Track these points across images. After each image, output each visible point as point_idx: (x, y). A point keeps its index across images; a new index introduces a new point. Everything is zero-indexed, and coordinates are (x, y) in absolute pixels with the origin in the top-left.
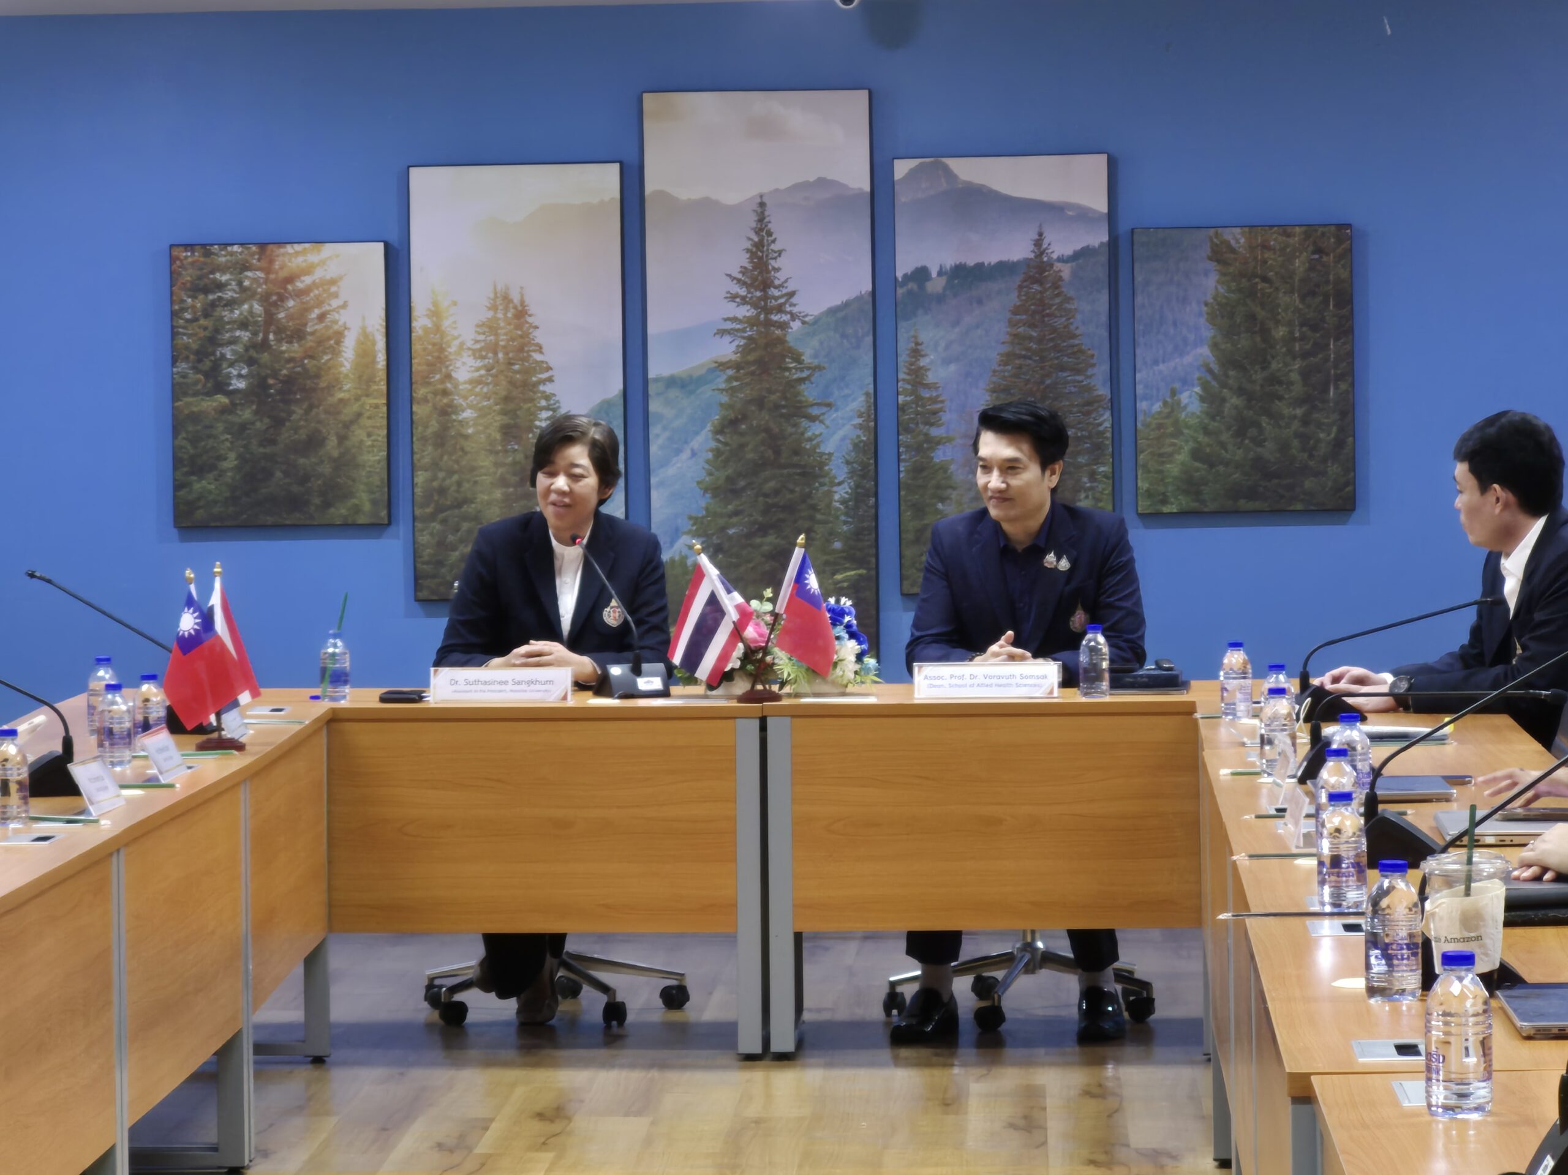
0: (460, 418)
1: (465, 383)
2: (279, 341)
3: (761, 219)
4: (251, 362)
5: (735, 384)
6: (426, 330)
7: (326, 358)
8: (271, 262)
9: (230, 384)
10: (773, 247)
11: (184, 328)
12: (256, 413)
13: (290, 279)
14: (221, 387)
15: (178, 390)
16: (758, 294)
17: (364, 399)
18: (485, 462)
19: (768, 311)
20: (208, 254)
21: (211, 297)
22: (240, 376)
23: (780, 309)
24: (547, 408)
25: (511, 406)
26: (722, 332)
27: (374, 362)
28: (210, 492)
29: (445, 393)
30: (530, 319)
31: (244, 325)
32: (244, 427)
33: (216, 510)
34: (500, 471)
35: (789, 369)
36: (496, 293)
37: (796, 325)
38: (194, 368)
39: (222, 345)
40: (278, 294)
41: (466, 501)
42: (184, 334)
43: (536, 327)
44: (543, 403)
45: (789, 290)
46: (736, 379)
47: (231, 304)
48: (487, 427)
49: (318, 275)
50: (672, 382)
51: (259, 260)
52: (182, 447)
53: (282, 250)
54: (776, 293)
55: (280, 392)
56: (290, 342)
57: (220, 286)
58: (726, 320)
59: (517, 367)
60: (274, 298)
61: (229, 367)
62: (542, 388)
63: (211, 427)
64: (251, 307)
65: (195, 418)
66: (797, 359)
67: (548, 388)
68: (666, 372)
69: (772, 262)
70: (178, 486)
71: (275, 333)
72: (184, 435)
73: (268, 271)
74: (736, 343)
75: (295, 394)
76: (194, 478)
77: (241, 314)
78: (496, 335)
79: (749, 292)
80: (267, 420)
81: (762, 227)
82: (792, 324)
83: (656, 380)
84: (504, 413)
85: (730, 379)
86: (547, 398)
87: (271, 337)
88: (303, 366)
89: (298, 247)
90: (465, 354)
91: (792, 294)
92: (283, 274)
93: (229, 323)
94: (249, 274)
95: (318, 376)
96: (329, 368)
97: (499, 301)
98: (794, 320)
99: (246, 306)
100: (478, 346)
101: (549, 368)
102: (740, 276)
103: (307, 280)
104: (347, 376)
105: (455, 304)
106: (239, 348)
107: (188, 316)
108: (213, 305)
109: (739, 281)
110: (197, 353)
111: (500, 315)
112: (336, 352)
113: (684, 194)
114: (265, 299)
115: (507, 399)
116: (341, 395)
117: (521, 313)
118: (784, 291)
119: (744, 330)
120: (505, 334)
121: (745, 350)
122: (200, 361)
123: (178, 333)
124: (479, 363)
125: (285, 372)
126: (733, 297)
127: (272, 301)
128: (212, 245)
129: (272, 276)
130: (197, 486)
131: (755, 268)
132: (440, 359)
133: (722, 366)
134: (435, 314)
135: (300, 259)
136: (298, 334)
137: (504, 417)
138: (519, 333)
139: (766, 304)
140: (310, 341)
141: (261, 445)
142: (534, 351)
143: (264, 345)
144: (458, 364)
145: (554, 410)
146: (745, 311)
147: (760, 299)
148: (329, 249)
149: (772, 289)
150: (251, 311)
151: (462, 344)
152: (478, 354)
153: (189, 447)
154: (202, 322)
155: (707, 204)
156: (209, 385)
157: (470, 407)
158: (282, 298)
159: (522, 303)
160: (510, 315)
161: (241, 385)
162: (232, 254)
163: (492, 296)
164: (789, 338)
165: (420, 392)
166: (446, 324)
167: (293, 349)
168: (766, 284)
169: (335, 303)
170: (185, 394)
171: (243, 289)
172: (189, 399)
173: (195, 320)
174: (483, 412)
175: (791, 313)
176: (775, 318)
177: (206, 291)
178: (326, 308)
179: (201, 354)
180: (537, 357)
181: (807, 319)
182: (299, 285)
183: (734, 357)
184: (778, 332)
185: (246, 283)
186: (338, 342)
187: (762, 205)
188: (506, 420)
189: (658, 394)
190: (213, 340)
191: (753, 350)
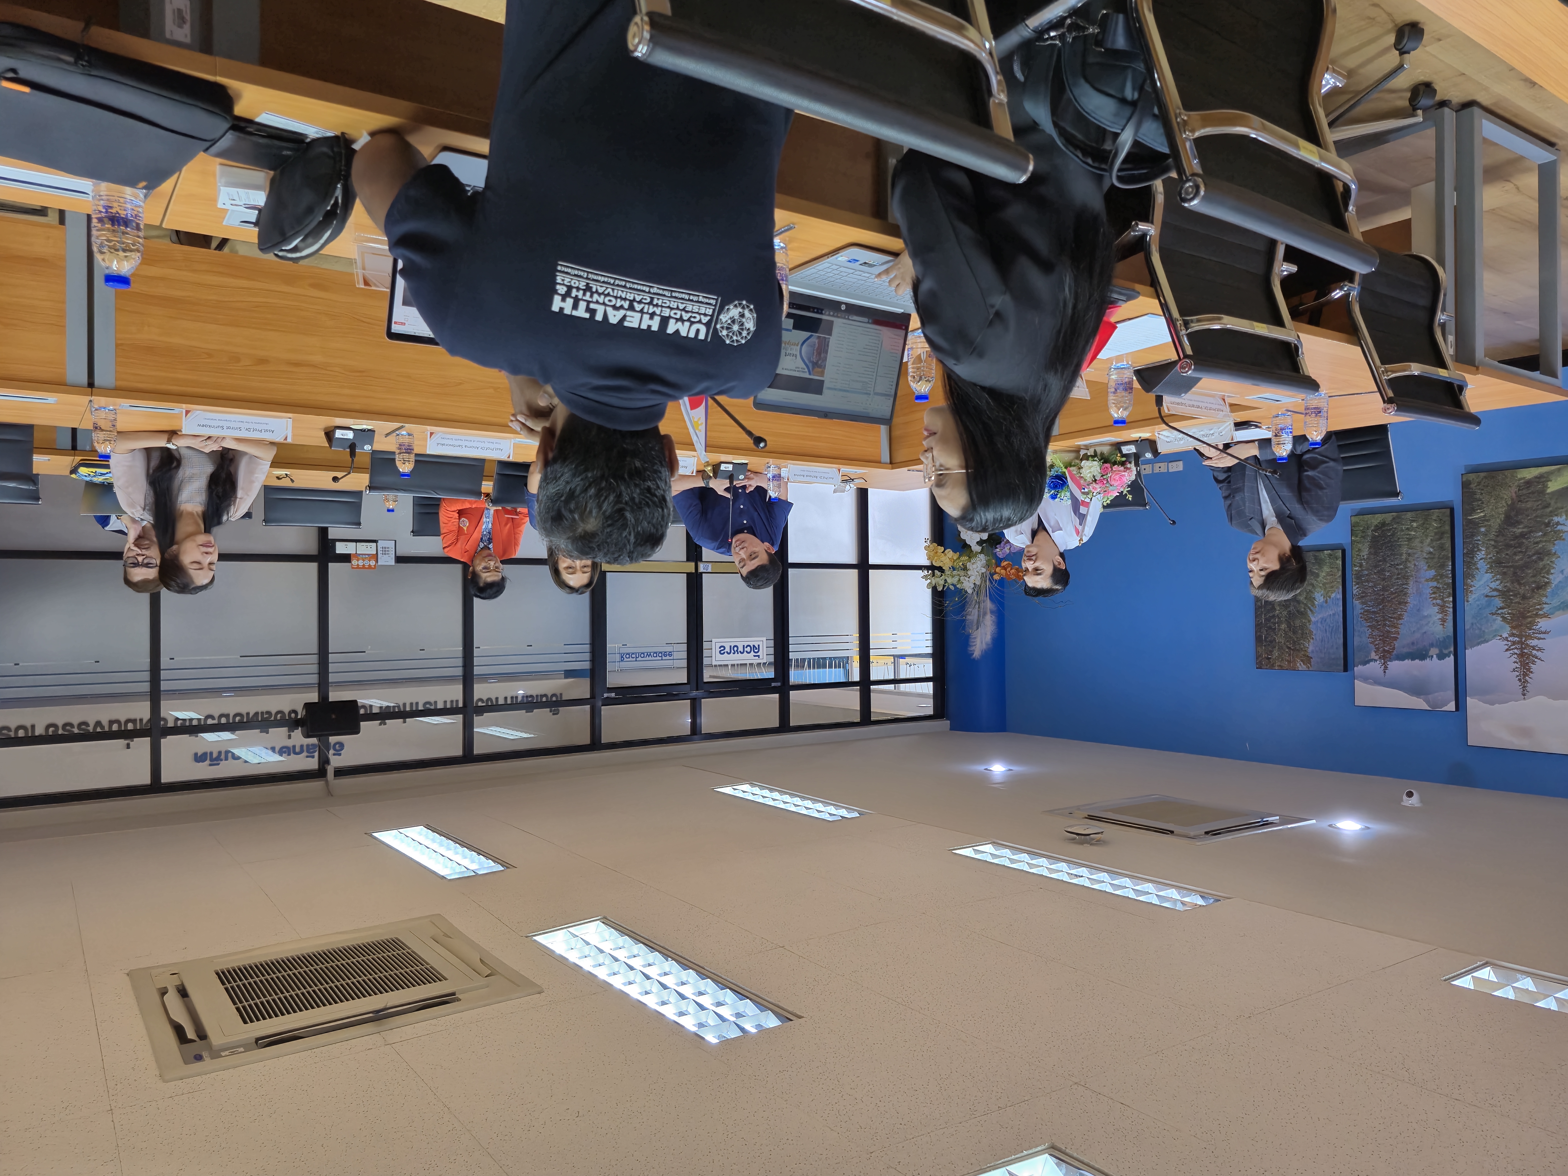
3: (1524, 688)
5: (1538, 607)
10: (1518, 674)
16: (1526, 651)
19: (1520, 642)
23: (1514, 643)
26: (1546, 632)
35: (1508, 614)
37: (1505, 635)
45: (1509, 652)
46: (1538, 609)
54: (1516, 651)
58: (1545, 639)
66: (1504, 619)
69: (1518, 666)
74: (1537, 627)
79: (1531, 652)
81: (1524, 683)
82: (1507, 636)
85: (1541, 609)
91: (1507, 650)
98: (1507, 638)
102: (1536, 660)
109: (1537, 658)
118: (1511, 652)
119: (1534, 633)
121: (1532, 623)
126: (1540, 650)
131: (1528, 663)
133: (1546, 616)
139: (1522, 646)
146: (1534, 642)
147: (1525, 649)
149: (1518, 653)
164: (1509, 629)
168: (1522, 655)
175: (1508, 641)
176: (1517, 639)
181: (1499, 638)
183: (1539, 620)
184: (1515, 632)
187: (1523, 695)
191: (1528, 623)
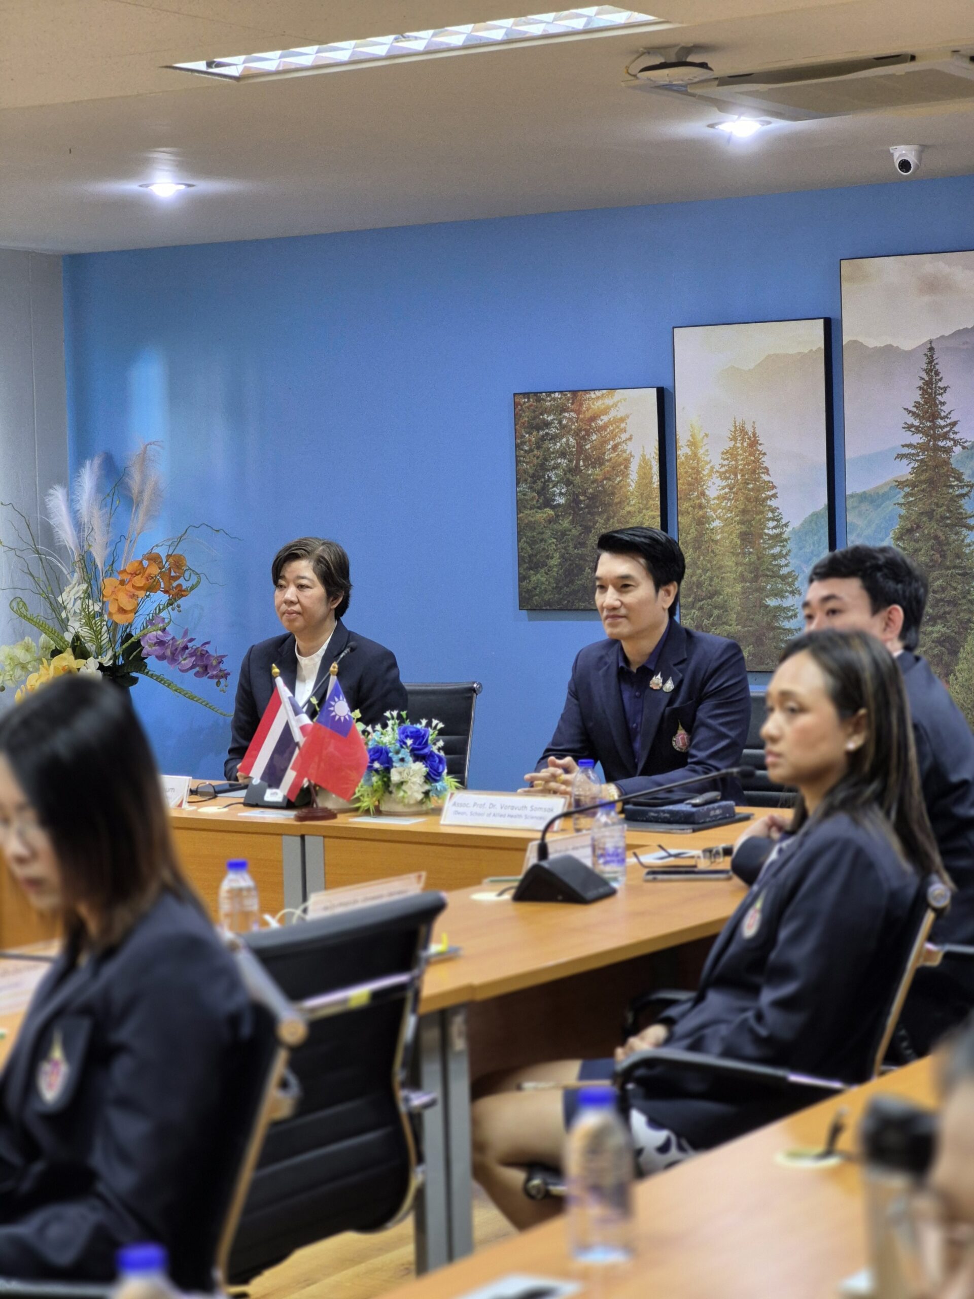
0: (712, 527)
1: (714, 499)
2: (587, 467)
3: (931, 361)
4: (568, 483)
5: (911, 499)
6: (687, 456)
7: (618, 479)
8: (581, 405)
9: (554, 500)
10: (940, 384)
11: (524, 457)
12: (572, 522)
13: (593, 418)
14: (548, 503)
15: (521, 505)
16: (929, 424)
17: (644, 511)
18: (729, 562)
19: (936, 438)
20: (539, 400)
21: (541, 433)
22: (561, 494)
23: (945, 437)
24: (773, 519)
25: (748, 517)
26: (901, 456)
27: (651, 483)
28: (543, 583)
29: (701, 507)
30: (760, 448)
31: (563, 454)
32: (564, 533)
33: (546, 597)
34: (740, 569)
35: (952, 487)
36: (736, 427)
37: (957, 449)
38: (530, 488)
39: (548, 470)
40: (585, 430)
41: (717, 593)
42: (524, 462)
43: (765, 454)
44: (770, 515)
45: (953, 420)
46: (912, 495)
47: (554, 438)
48: (731, 534)
49: (613, 414)
50: (863, 498)
51: (572, 404)
52: (522, 549)
53: (588, 396)
54: (942, 423)
55: (587, 507)
56: (594, 467)
57: (547, 425)
58: (903, 446)
59: (751, 486)
60: (583, 433)
61: (553, 487)
62: (769, 503)
63: (542, 533)
64: (568, 440)
65: (531, 526)
66: (959, 478)
67: (772, 503)
68: (860, 490)
69: (939, 397)
70: (522, 578)
71: (583, 462)
72: (525, 539)
73: (578, 412)
74: (912, 465)
75: (598, 507)
76: (532, 572)
77: (561, 445)
78: (736, 461)
79: (921, 423)
80: (579, 528)
81: (932, 369)
82: (955, 449)
83: (852, 496)
84: (742, 523)
85: (907, 495)
86: (773, 510)
87: (581, 463)
88: (603, 486)
89: (598, 393)
90: (714, 476)
91: (955, 424)
92: (588, 415)
93: (553, 453)
94: (566, 414)
95: (613, 494)
96: (621, 488)
97: (738, 433)
98: (955, 445)
99: (564, 440)
100: (723, 469)
101: (774, 487)
102: (914, 409)
103: (605, 418)
104: (632, 493)
105: (707, 435)
106: (560, 472)
107: (527, 448)
108: (543, 439)
109: (914, 413)
110: (533, 476)
111: (739, 445)
112: (625, 475)
113: (872, 343)
114: (576, 434)
115: (744, 512)
116: (628, 509)
117: (754, 443)
118: (949, 421)
119: (918, 455)
120: (742, 460)
121: (917, 471)
122: (534, 482)
123: (520, 461)
124: (724, 483)
125: (591, 491)
126: (909, 427)
127: (582, 436)
128: (541, 393)
129: (581, 416)
130: (534, 578)
131: (926, 403)
132: (697, 480)
133: (901, 484)
134: (693, 444)
135: (600, 402)
136: (599, 462)
137: (743, 526)
138: (753, 458)
139: (934, 432)
140: (607, 467)
141: (575, 548)
142: (763, 473)
143: (575, 471)
144: (710, 484)
145: (778, 521)
146: (918, 439)
147: (930, 428)
148: (619, 394)
149: (939, 420)
150: (567, 444)
151: (712, 468)
152: (723, 476)
153: (529, 549)
154: (535, 452)
155: (889, 350)
156: (541, 501)
157: (719, 518)
158: (588, 433)
159: (754, 434)
160: (745, 444)
161: (561, 500)
162: (554, 399)
163: (733, 429)
164: (952, 461)
165: (684, 506)
166: (701, 451)
167: (595, 473)
168: (934, 416)
169: (624, 436)
170: (525, 507)
171: (563, 427)
172: (528, 512)
173: (531, 450)
174: (727, 522)
175: (953, 439)
176: (941, 444)
177: (538, 428)
178: (618, 440)
179: (535, 477)
180: (765, 477)
181: (966, 445)
182: (600, 423)
183: (910, 477)
184: (944, 456)
185: (564, 422)
186: (626, 467)
187: (931, 349)
188: (744, 528)
189: (854, 508)
190: (543, 466)
191: (926, 471)
